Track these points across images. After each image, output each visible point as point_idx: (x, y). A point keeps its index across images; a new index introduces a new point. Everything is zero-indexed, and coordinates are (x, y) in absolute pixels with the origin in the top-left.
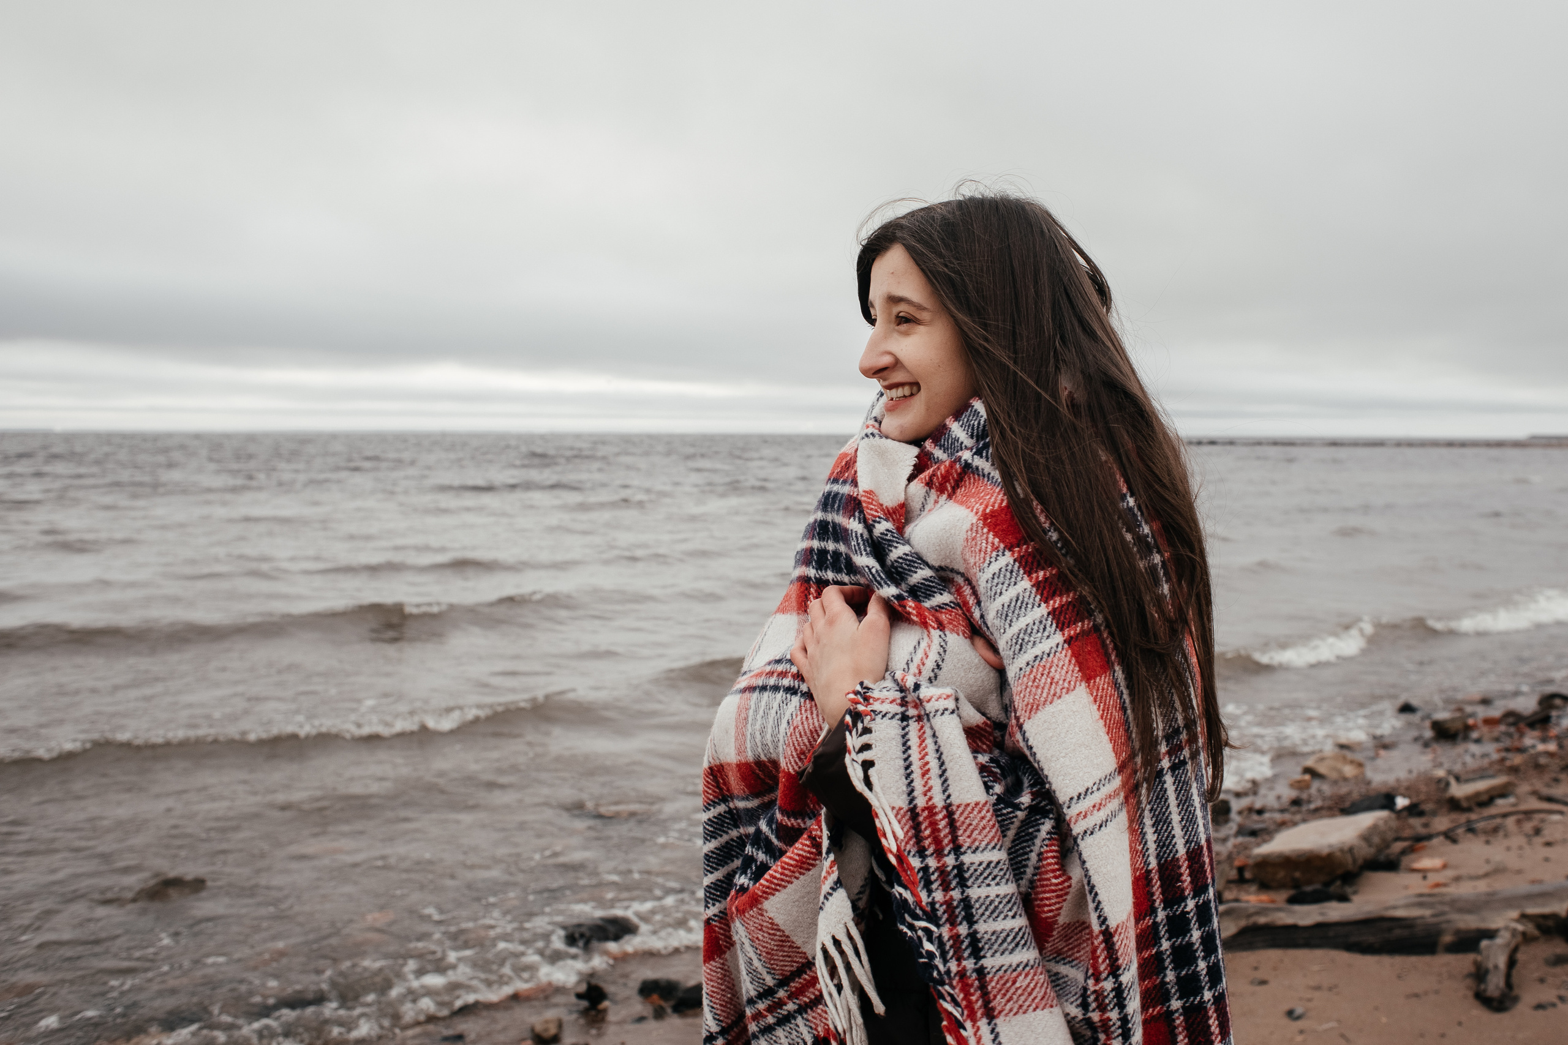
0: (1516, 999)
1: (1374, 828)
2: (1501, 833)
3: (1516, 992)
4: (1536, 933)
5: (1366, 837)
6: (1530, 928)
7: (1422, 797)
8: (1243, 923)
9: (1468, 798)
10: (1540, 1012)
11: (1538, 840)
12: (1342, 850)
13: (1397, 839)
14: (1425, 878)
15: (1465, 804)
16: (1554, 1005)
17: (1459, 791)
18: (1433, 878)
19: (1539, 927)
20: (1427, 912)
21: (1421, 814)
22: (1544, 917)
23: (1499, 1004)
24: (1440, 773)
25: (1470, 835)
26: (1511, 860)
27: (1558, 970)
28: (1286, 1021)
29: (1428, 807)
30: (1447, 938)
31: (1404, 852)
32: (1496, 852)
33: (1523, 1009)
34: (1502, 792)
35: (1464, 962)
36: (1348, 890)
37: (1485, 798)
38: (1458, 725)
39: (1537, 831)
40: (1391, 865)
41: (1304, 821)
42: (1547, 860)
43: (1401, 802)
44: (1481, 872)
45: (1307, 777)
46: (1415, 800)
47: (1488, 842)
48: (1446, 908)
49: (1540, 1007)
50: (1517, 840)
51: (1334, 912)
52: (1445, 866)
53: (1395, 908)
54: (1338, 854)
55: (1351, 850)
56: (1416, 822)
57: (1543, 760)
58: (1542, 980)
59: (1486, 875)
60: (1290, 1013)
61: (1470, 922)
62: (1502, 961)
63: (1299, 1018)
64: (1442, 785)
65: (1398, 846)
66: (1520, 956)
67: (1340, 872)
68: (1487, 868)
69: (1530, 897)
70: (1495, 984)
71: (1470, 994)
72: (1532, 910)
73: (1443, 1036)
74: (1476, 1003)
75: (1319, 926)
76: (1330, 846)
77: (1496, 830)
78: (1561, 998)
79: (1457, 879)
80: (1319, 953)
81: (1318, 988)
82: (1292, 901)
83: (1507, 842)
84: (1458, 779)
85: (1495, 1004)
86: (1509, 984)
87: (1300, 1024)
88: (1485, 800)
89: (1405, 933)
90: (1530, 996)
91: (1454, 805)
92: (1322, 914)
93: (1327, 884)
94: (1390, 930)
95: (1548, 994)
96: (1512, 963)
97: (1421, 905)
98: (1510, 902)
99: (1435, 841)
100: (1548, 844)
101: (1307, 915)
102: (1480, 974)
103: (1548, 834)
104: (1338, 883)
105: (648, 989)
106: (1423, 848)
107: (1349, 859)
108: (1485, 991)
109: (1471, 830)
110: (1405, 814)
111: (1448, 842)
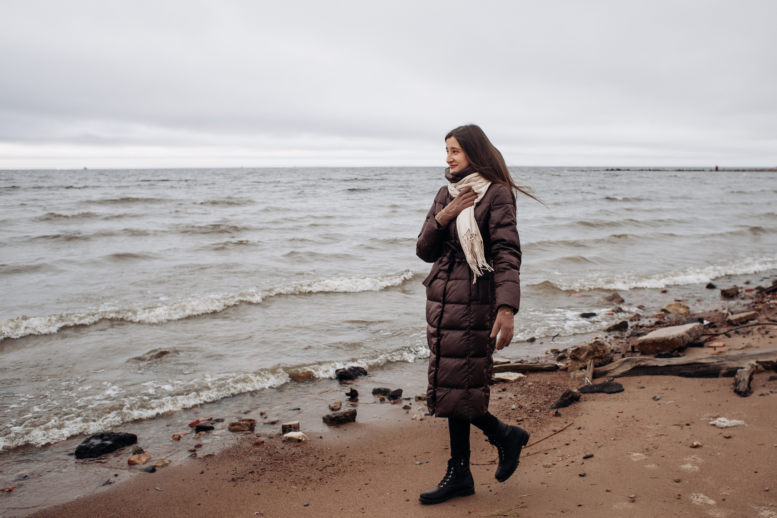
0: (752, 393)
1: (693, 329)
2: (751, 334)
3: (752, 390)
4: (763, 369)
6: (760, 367)
7: (715, 320)
8: (634, 365)
9: (736, 320)
10: (762, 397)
11: (768, 336)
13: (703, 335)
14: (715, 349)
15: (734, 322)
16: (768, 394)
17: (732, 317)
18: (718, 350)
19: (764, 367)
20: (715, 361)
21: (715, 327)
22: (767, 362)
23: (744, 394)
24: (725, 311)
25: (736, 335)
26: (754, 343)
27: (771, 382)
28: (652, 401)
29: (718, 324)
30: (724, 371)
31: (706, 341)
32: (748, 340)
33: (755, 396)
34: (752, 318)
35: (731, 380)
36: (681, 354)
37: (745, 320)
38: (734, 292)
39: (767, 333)
40: (701, 345)
41: (661, 328)
42: (770, 343)
43: (706, 322)
44: (740, 347)
45: (663, 313)
46: (711, 321)
47: (744, 337)
48: (724, 360)
49: (762, 395)
50: (757, 336)
51: (675, 361)
52: (724, 346)
53: (701, 359)
54: (677, 339)
55: (682, 337)
56: (712, 331)
57: (772, 306)
58: (764, 386)
59: (742, 349)
60: (654, 398)
61: (734, 364)
62: (746, 377)
63: (658, 400)
64: (725, 316)
65: (704, 338)
66: (755, 377)
67: (677, 347)
68: (743, 346)
69: (761, 355)
70: (742, 387)
71: (732, 391)
72: (760, 360)
73: (720, 405)
74: (735, 394)
75: (667, 366)
76: (673, 336)
77: (748, 333)
78: (771, 392)
79: (729, 350)
80: (667, 377)
81: (666, 389)
82: (657, 357)
83: (753, 337)
84: (732, 313)
85: (743, 394)
86: (749, 386)
87: (658, 402)
88: (743, 322)
89: (705, 369)
90: (758, 391)
91: (730, 323)
92: (669, 362)
93: (672, 352)
94: (698, 368)
95: (766, 391)
96: (751, 379)
97: (712, 358)
98: (753, 357)
99: (720, 336)
100: (771, 337)
101: (662, 362)
102: (736, 384)
103: (771, 334)
104: (676, 351)
105: (376, 392)
106: (715, 339)
107: (682, 342)
108: (739, 389)
109: (737, 332)
110: (708, 327)
111: (727, 337)
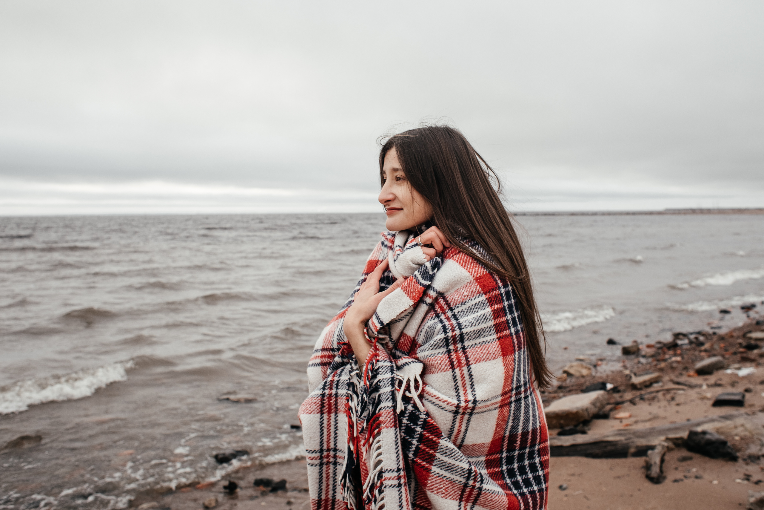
0: (664, 478)
1: (597, 399)
2: (656, 400)
3: (665, 474)
4: (673, 446)
5: (594, 404)
6: (670, 444)
7: (619, 383)
9: (641, 384)
10: (676, 484)
11: (673, 403)
12: (582, 410)
13: (608, 404)
14: (621, 422)
15: (639, 386)
16: (682, 480)
17: (636, 380)
18: (625, 422)
19: (675, 444)
20: (622, 438)
21: (619, 391)
22: (677, 439)
23: (656, 480)
24: (627, 372)
25: (642, 401)
26: (661, 413)
27: (684, 464)
28: (559, 491)
29: (622, 388)
30: (632, 450)
31: (611, 410)
32: (654, 409)
33: (668, 482)
34: (656, 380)
35: (640, 461)
36: (586, 428)
37: (648, 383)
38: (635, 349)
39: (673, 399)
40: (605, 416)
41: (564, 396)
42: (677, 412)
43: (609, 386)
44: (647, 418)
45: (565, 375)
46: (616, 385)
47: (650, 404)
48: (631, 436)
49: (676, 481)
50: (663, 403)
51: (580, 439)
52: (630, 416)
53: (608, 436)
54: (581, 412)
55: (587, 410)
56: (617, 396)
57: (675, 365)
58: (676, 469)
59: (650, 420)
60: (561, 487)
61: (643, 442)
62: (658, 460)
63: (565, 489)
64: (628, 378)
65: (608, 407)
66: (667, 458)
67: (582, 420)
68: (649, 417)
69: (670, 430)
70: (655, 471)
71: (643, 476)
72: (672, 436)
73: (631, 496)
74: (646, 480)
75: (573, 446)
76: (577, 408)
77: (653, 399)
78: (686, 477)
79: (636, 422)
80: (573, 459)
81: (573, 475)
82: (560, 434)
83: (658, 404)
84: (635, 374)
86: (661, 471)
87: (565, 492)
88: (648, 385)
89: (612, 448)
90: (671, 475)
91: (634, 387)
92: (574, 440)
93: (576, 426)
94: (606, 447)
95: (679, 475)
96: (662, 461)
97: (620, 435)
98: (661, 432)
99: (626, 405)
100: (678, 405)
101: (567, 441)
102: (648, 467)
103: (678, 399)
104: (581, 425)
105: (258, 483)
106: (620, 408)
107: (586, 414)
108: (650, 474)
109: (642, 399)
110: (611, 392)
111: (631, 405)
